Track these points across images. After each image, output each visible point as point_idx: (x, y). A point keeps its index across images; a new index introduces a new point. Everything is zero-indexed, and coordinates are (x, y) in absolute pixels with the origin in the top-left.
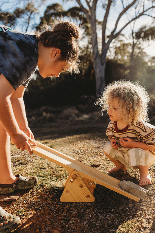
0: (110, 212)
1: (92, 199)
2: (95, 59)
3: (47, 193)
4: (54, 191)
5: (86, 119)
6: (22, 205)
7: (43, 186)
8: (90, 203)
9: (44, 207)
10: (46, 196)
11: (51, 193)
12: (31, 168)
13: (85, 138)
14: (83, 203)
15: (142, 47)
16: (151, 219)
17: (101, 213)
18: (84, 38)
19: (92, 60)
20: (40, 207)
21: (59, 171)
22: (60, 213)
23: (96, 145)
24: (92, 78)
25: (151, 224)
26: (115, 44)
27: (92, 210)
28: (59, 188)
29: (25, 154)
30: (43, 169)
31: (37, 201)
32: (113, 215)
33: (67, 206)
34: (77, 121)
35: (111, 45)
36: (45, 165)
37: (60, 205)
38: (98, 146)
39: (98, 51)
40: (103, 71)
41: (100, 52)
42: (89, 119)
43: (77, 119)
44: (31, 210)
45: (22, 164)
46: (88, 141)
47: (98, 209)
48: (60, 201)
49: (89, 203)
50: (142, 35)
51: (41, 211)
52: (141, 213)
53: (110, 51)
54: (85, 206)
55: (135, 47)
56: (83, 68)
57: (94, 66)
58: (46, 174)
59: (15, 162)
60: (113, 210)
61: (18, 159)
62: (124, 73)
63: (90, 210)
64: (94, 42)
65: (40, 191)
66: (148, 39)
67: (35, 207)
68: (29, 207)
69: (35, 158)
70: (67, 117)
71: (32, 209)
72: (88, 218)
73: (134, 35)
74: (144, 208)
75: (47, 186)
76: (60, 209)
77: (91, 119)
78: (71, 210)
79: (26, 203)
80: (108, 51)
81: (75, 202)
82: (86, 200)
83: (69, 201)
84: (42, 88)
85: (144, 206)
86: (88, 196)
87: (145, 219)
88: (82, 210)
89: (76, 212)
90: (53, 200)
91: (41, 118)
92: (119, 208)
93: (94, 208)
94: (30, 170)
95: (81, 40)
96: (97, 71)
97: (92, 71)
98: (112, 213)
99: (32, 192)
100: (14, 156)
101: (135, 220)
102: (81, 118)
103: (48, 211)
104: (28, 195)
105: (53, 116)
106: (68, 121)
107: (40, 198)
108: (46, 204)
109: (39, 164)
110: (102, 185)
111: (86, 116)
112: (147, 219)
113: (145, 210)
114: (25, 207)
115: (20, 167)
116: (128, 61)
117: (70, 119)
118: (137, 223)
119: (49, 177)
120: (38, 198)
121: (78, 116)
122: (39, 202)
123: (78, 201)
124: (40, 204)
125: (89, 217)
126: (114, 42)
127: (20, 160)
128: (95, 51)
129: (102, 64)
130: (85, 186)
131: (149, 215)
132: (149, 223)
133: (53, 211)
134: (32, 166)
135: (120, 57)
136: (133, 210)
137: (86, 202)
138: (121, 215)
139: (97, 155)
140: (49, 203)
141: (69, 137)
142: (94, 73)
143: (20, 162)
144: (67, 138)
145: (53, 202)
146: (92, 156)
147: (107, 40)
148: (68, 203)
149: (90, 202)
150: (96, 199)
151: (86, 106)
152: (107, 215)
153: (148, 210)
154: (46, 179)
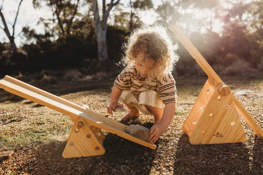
0: (124, 164)
1: (102, 151)
2: (96, 24)
3: (46, 149)
4: (55, 147)
5: (89, 79)
6: (11, 168)
7: (40, 143)
8: (100, 156)
9: (42, 167)
10: (44, 154)
11: (50, 150)
12: (26, 125)
13: (90, 94)
14: (91, 157)
15: (139, 17)
16: (171, 166)
17: (113, 167)
18: (85, 4)
19: (94, 26)
20: (35, 168)
21: (60, 125)
22: (62, 172)
23: (101, 99)
24: (93, 43)
25: (172, 172)
26: (115, 12)
27: (103, 164)
28: (60, 142)
29: (20, 111)
30: (41, 124)
31: (32, 160)
32: (128, 167)
33: (72, 162)
34: (80, 82)
35: (111, 13)
36: (44, 120)
37: (62, 162)
38: (104, 100)
39: (99, 18)
40: (104, 36)
41: (101, 19)
42: (92, 79)
43: (80, 80)
44: (23, 172)
45: (14, 121)
46: (92, 96)
47: (110, 162)
48: (62, 157)
49: (98, 156)
50: (140, 5)
51: (37, 172)
52: (159, 161)
53: (110, 18)
54: (94, 160)
55: (133, 16)
56: (85, 33)
57: (96, 31)
58: (44, 129)
59: (6, 120)
60: (127, 161)
61: (10, 116)
62: (124, 37)
63: (100, 164)
64: (95, 9)
65: (36, 149)
66: (145, 9)
67: (29, 168)
68: (21, 170)
69: (31, 114)
70: (69, 79)
71: (25, 171)
72: (98, 173)
73: (132, 4)
74: (162, 155)
75: (46, 142)
76: (63, 167)
77: (95, 79)
78: (77, 167)
79: (17, 164)
80: (108, 18)
81: (81, 156)
82: (94, 153)
83: (74, 157)
84: (42, 52)
85: (161, 153)
86: (97, 148)
87: (164, 167)
88: (90, 165)
89: (83, 169)
90: (53, 157)
91: (41, 81)
92: (134, 158)
93: (105, 162)
94: (25, 127)
95: (82, 6)
96: (99, 35)
97: (94, 36)
98: (127, 164)
99: (25, 151)
100: (5, 114)
101: (154, 169)
102: (84, 79)
103: (46, 171)
104: (20, 154)
105: (55, 78)
106: (71, 83)
107: (36, 157)
108: (44, 163)
109: (36, 119)
110: (113, 132)
111: (89, 77)
112: (167, 167)
113: (163, 157)
114: (15, 170)
115: (12, 124)
116: (127, 28)
117: (73, 80)
118: (157, 172)
119: (48, 132)
120: (34, 157)
121: (81, 77)
122: (35, 161)
123: (85, 156)
124: (36, 164)
125: (100, 173)
126: (114, 10)
127: (12, 118)
128: (97, 17)
129: (104, 29)
130: (93, 136)
131: (168, 162)
132: (170, 170)
133: (53, 170)
134: (28, 123)
135: (119, 24)
136: (150, 158)
137: (95, 155)
138: (137, 166)
139: (104, 107)
140: (48, 162)
141: (72, 94)
142: (96, 37)
143: (13, 119)
144: (70, 95)
145: (53, 159)
146: (98, 109)
147: (107, 8)
148: (72, 159)
149: (100, 154)
150: (107, 151)
151: (89, 68)
152: (121, 168)
153: (166, 157)
154: (44, 134)
